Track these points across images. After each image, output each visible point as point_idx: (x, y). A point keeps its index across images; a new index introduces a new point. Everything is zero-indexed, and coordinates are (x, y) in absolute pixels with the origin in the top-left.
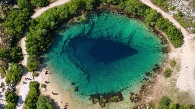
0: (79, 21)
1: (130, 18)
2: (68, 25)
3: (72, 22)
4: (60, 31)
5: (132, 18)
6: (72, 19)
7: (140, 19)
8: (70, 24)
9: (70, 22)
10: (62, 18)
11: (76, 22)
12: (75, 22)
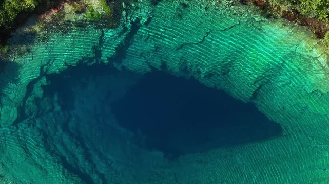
0: (80, 17)
1: (269, 17)
2: (43, 29)
3: (55, 20)
4: (9, 51)
5: (276, 18)
6: (55, 8)
7: (302, 24)
8: (47, 27)
9: (48, 18)
10: (14, 10)
11: (69, 21)
12: (66, 19)
